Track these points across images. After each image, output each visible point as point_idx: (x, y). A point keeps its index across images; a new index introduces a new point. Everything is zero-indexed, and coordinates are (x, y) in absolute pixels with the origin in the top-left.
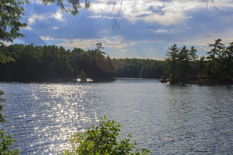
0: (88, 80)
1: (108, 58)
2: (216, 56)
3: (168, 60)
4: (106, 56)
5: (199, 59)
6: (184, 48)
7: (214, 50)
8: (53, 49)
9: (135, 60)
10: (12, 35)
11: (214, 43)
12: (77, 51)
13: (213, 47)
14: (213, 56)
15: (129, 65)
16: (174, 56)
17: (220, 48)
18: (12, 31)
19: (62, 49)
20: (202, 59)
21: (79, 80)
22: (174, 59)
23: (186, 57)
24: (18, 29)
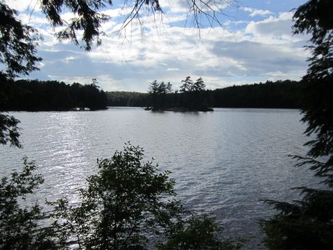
0: (86, 109)
1: (102, 91)
2: (186, 90)
3: (150, 93)
4: (100, 89)
5: (174, 92)
6: (163, 84)
7: (185, 85)
8: (55, 83)
9: (124, 93)
10: (28, 68)
11: (185, 79)
12: (76, 85)
13: (184, 83)
14: (184, 90)
15: (119, 96)
16: (155, 89)
17: (190, 83)
18: (28, 65)
19: (63, 83)
20: (176, 92)
21: (78, 109)
22: (154, 92)
23: (164, 90)
24: (34, 63)
